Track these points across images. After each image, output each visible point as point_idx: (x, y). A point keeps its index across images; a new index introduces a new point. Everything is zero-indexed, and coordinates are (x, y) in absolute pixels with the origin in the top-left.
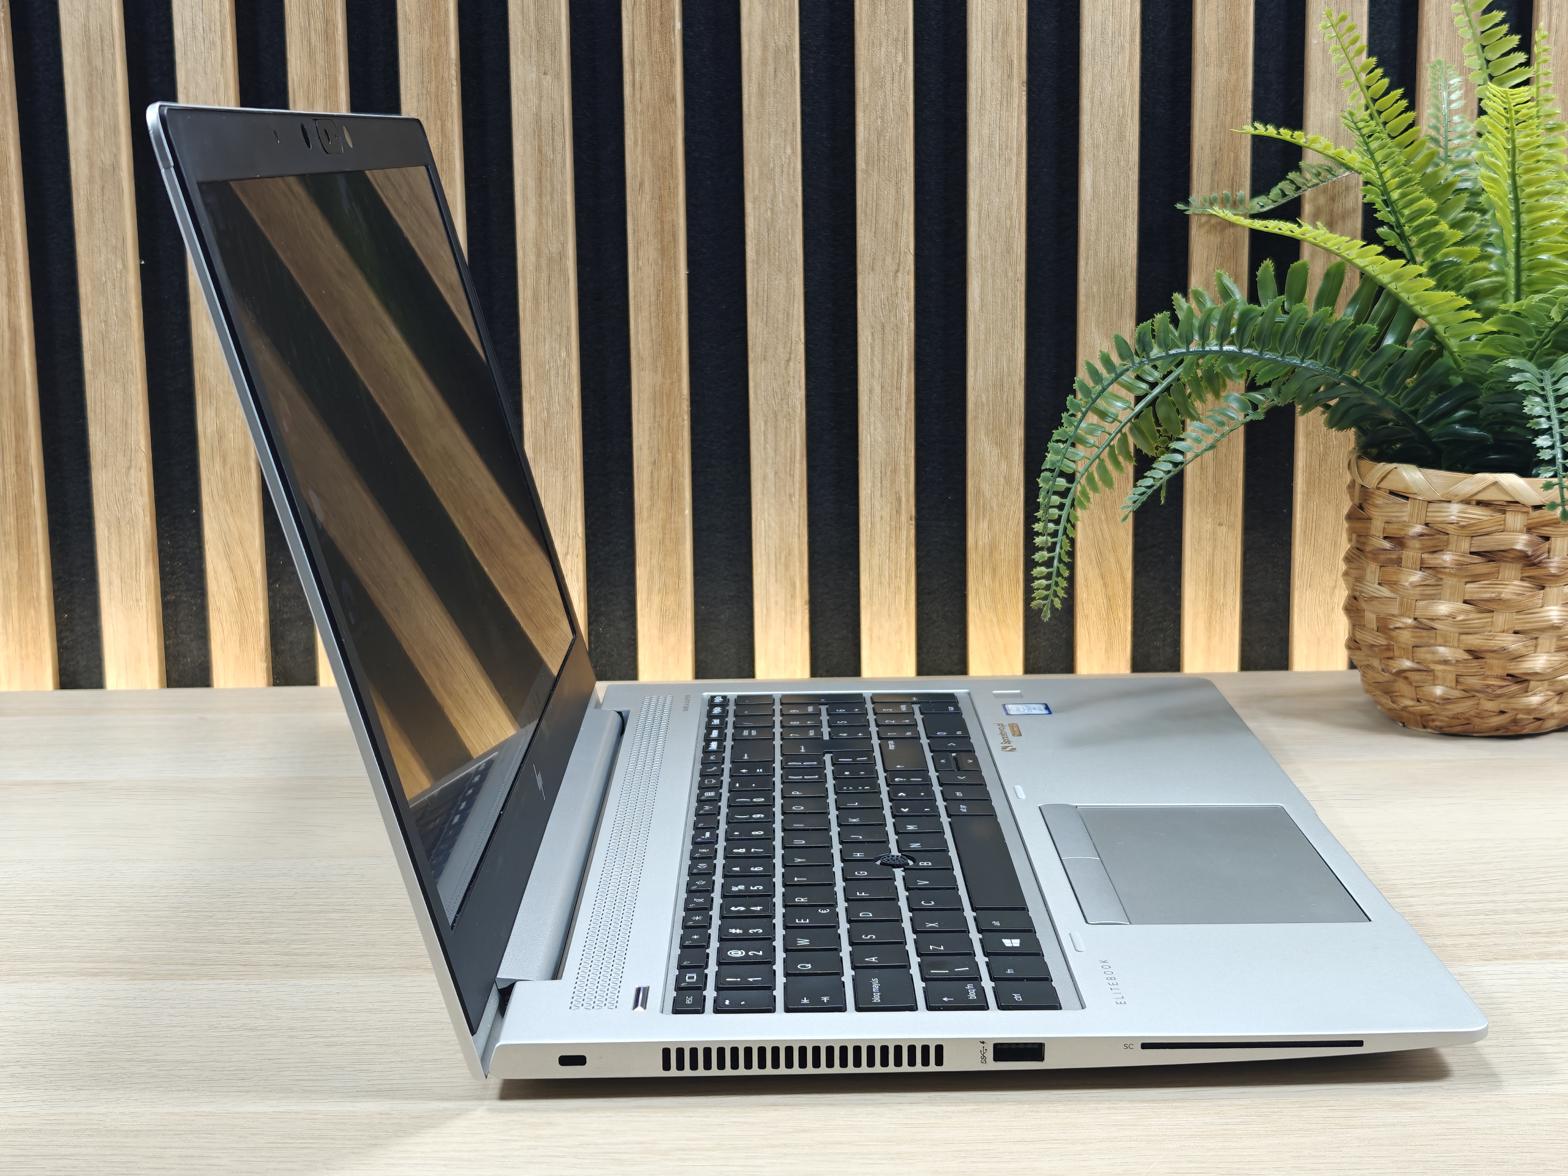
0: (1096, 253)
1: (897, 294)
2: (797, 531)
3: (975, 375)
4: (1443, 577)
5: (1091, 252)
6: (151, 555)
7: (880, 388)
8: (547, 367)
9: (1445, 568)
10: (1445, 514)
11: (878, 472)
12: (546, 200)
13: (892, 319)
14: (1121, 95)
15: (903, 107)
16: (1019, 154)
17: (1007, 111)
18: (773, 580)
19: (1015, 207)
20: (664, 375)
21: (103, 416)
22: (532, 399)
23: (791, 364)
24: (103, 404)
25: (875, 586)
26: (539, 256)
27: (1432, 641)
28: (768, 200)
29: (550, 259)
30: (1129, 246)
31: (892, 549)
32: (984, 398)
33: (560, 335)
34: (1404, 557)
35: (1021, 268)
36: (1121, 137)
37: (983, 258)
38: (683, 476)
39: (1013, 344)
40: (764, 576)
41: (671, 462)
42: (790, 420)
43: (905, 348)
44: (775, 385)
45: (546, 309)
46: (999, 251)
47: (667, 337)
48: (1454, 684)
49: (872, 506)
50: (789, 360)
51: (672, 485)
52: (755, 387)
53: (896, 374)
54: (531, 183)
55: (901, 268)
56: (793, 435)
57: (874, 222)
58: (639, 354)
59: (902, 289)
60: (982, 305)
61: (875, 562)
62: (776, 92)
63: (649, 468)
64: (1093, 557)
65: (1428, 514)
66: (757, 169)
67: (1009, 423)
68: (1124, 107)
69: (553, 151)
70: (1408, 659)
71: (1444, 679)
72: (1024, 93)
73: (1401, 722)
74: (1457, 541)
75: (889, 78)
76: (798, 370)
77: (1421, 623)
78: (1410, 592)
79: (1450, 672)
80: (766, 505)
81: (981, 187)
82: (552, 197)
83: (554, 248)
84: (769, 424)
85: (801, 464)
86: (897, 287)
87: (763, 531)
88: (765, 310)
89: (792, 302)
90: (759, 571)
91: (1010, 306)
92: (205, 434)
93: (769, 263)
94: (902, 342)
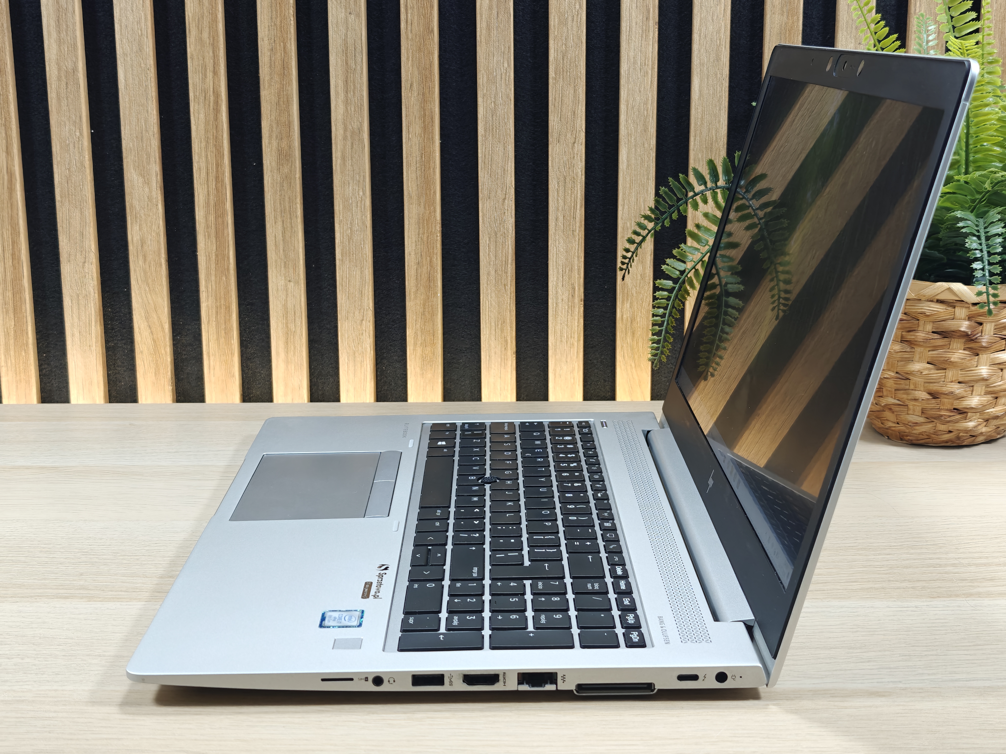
0: (701, 133)
1: (574, 157)
2: (509, 308)
3: (623, 210)
4: (915, 347)
5: (698, 132)
6: (98, 318)
7: (562, 217)
8: (351, 201)
9: (917, 341)
10: (917, 307)
11: (561, 270)
12: (350, 95)
13: (571, 173)
14: (719, 32)
15: (579, 38)
16: (653, 68)
17: (645, 41)
18: (493, 338)
19: (650, 102)
20: (425, 208)
21: (68, 229)
22: (340, 222)
23: (506, 201)
24: (68, 221)
25: (558, 344)
26: (345, 130)
27: (908, 387)
28: (493, 96)
29: (353, 133)
30: (722, 128)
31: (569, 320)
32: (629, 224)
33: (359, 181)
35: (653, 142)
36: (718, 59)
37: (629, 135)
38: (437, 273)
39: (647, 190)
40: (487, 337)
41: (429, 263)
42: (505, 237)
43: (579, 192)
44: (495, 214)
45: (350, 164)
46: (639, 131)
47: (427, 182)
48: (920, 414)
49: (557, 293)
50: (505, 199)
51: (429, 277)
52: (483, 217)
53: (573, 209)
54: (341, 83)
55: (577, 141)
56: (507, 247)
57: (560, 111)
58: (409, 193)
59: (577, 154)
60: (628, 165)
61: (558, 328)
62: (498, 27)
63: (415, 267)
66: (485, 76)
68: (720, 40)
69: (355, 63)
70: (892, 397)
71: (914, 411)
72: (657, 30)
73: (887, 436)
75: (570, 18)
76: (511, 205)
77: (900, 375)
79: (918, 406)
80: (489, 291)
81: (628, 89)
82: (354, 93)
83: (356, 125)
84: (492, 240)
85: (511, 265)
86: (574, 153)
87: (487, 307)
88: (490, 167)
89: (507, 162)
90: (485, 332)
91: (646, 166)
92: (132, 241)
93: (493, 136)
94: (577, 188)
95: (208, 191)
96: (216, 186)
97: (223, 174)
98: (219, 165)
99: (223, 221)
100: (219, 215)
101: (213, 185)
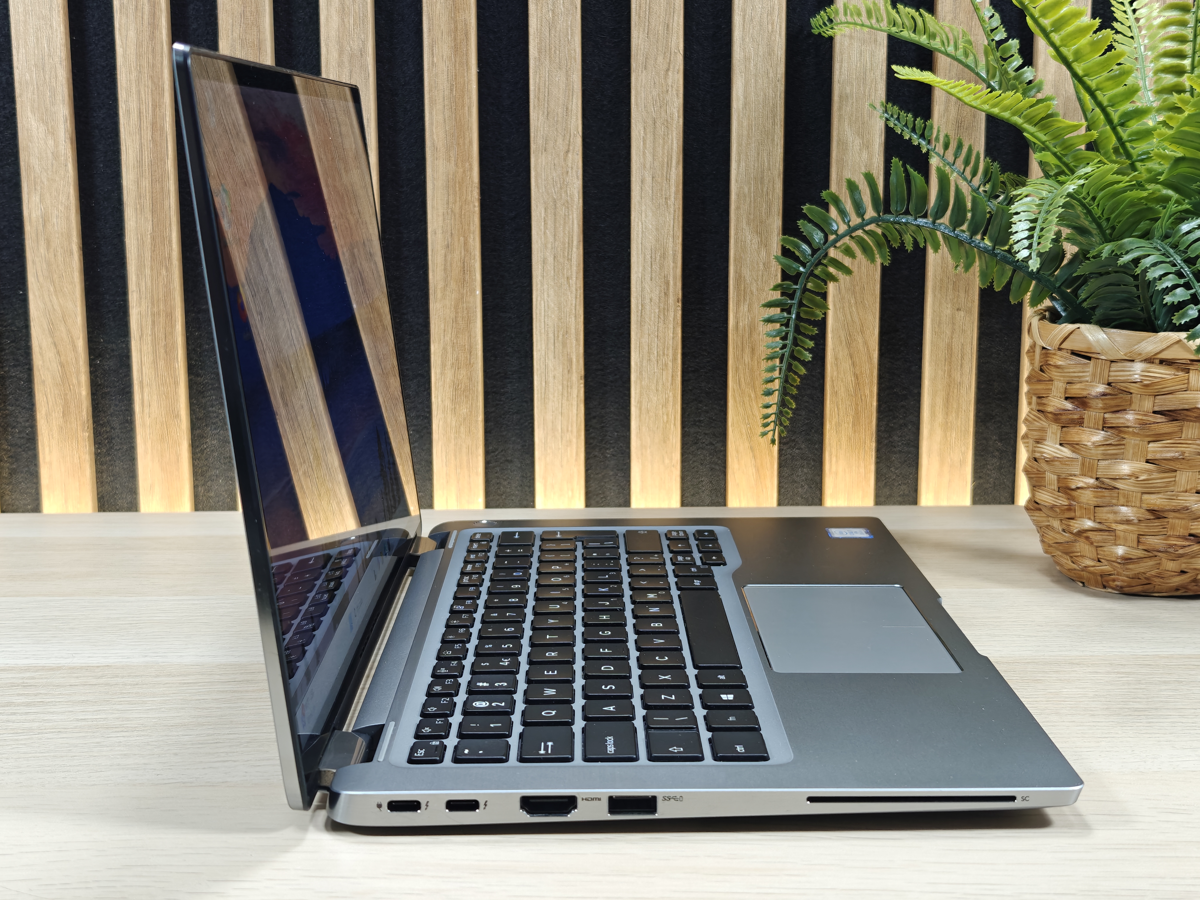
0: (850, 57)
1: (667, 91)
2: (574, 311)
4: (1126, 436)
7: (651, 179)
9: (1128, 427)
10: (1128, 373)
11: (648, 257)
13: (663, 114)
18: (551, 355)
20: (456, 164)
23: (570, 155)
25: (645, 362)
26: (341, 51)
27: (1114, 501)
29: (352, 56)
30: (879, 51)
31: (661, 329)
32: (746, 190)
34: (1086, 417)
35: (781, 69)
37: (747, 59)
38: (474, 259)
39: (773, 140)
40: (543, 352)
41: (463, 245)
42: (568, 208)
43: (675, 142)
44: (554, 175)
46: (761, 53)
47: (459, 127)
48: (1135, 544)
49: (643, 289)
50: (568, 152)
51: (464, 267)
52: (536, 177)
53: (665, 165)
55: (671, 67)
56: (571, 222)
57: (644, 23)
58: (433, 143)
59: (670, 86)
60: (745, 104)
61: (645, 340)
63: (443, 252)
64: (843, 338)
65: (1112, 374)
67: (769, 213)
70: (1089, 519)
71: (1126, 539)
73: (1081, 582)
74: (1140, 400)
76: (576, 161)
77: (1103, 483)
78: (1093, 451)
79: (1132, 532)
80: (546, 287)
83: (355, 45)
84: (549, 211)
85: (577, 249)
86: (667, 85)
87: (543, 311)
88: (546, 104)
89: (571, 98)
90: (539, 347)
91: (771, 104)
92: (30, 218)
93: (550, 61)
94: (672, 135)
95: (141, 145)
96: (152, 137)
97: (163, 118)
98: (156, 106)
99: (163, 188)
100: (157, 180)
101: (148, 135)
